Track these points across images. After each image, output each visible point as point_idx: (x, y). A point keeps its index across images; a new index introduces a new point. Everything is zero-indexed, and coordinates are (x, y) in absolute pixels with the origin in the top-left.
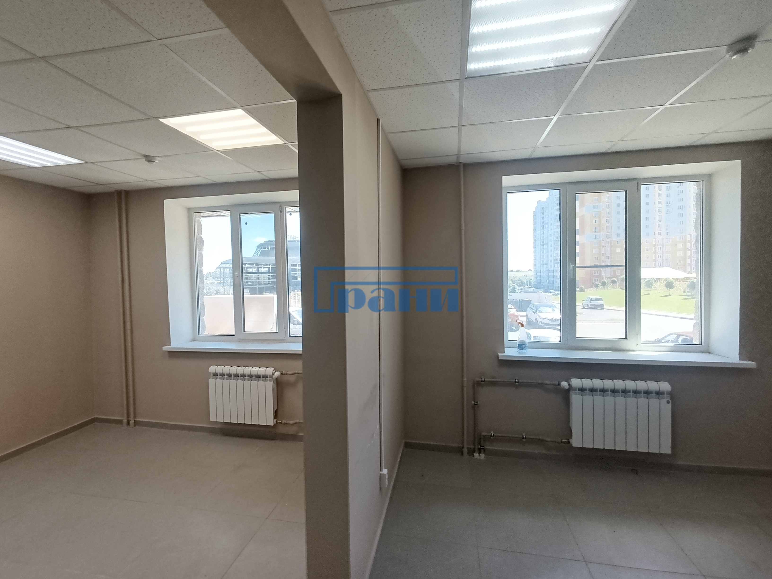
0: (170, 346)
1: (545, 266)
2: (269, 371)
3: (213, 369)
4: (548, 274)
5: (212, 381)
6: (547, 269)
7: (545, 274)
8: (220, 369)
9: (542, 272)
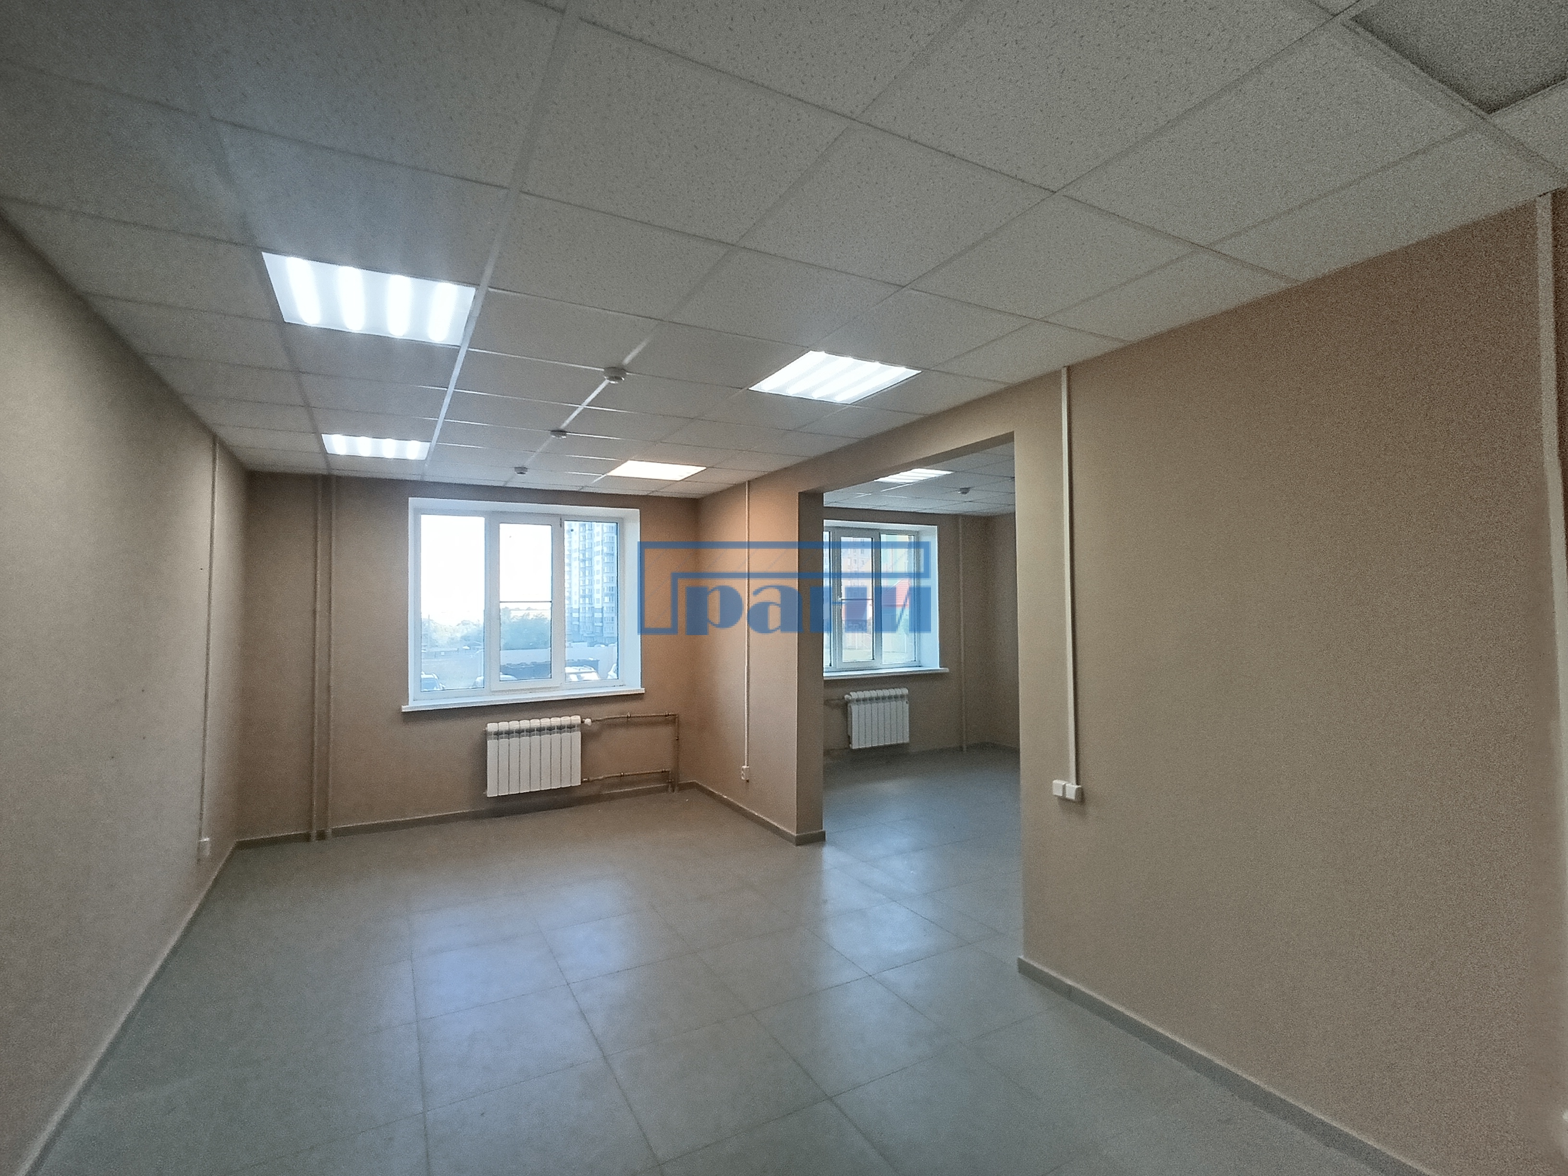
0: (408, 705)
1: (587, 600)
2: (576, 719)
3: (492, 727)
4: (593, 616)
5: (491, 744)
6: (590, 606)
7: (587, 616)
8: (504, 726)
9: (581, 611)
